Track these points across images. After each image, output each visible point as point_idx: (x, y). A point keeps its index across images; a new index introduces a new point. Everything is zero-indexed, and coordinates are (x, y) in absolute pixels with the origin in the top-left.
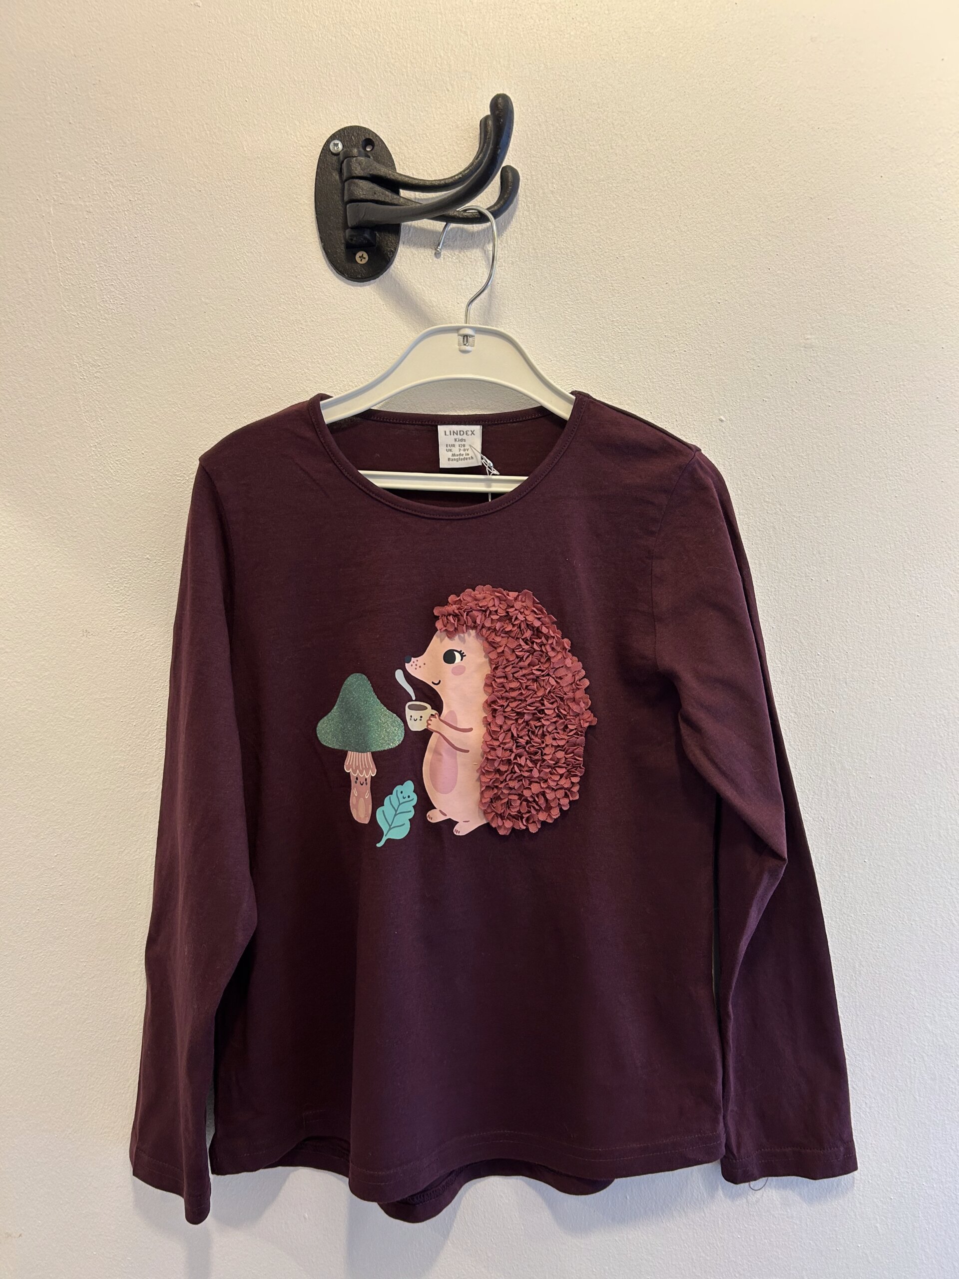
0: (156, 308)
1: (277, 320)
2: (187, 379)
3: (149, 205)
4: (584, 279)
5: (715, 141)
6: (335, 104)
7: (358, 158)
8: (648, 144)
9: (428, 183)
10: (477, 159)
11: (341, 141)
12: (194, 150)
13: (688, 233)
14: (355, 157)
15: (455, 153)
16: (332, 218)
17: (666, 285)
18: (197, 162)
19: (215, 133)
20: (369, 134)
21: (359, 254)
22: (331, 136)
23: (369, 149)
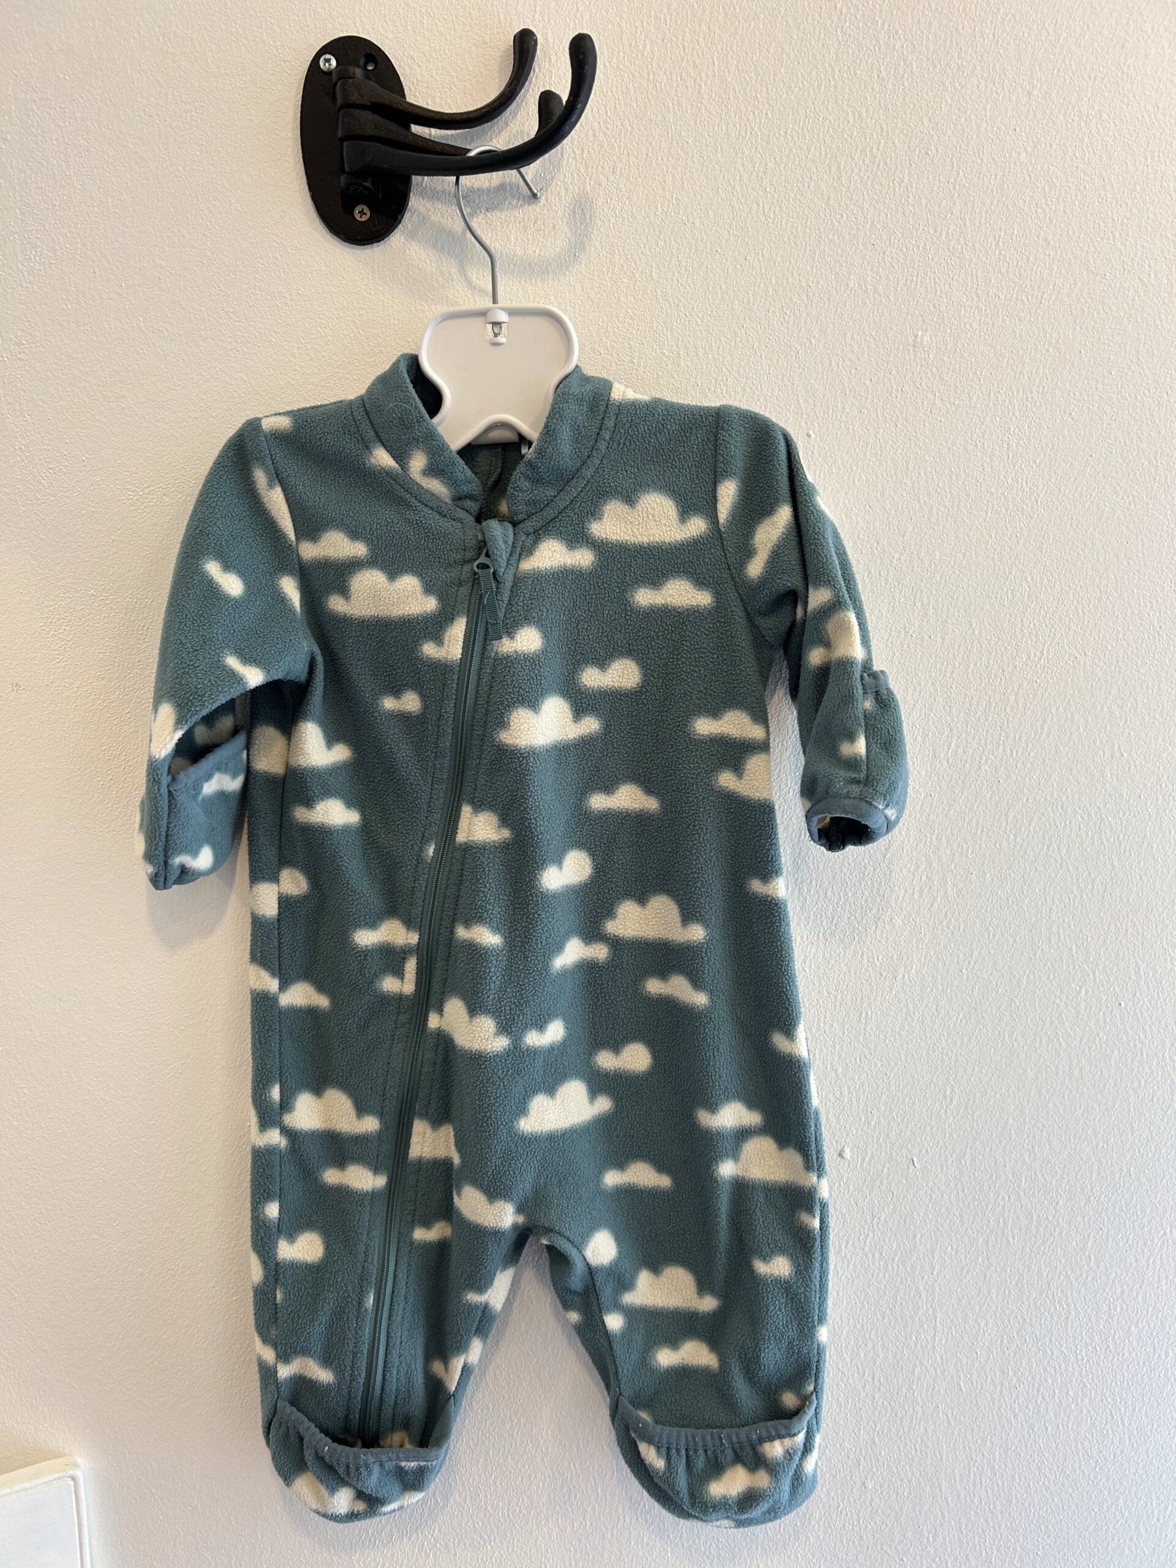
0: (97, 270)
1: (253, 291)
2: (139, 365)
3: (85, 133)
10: (509, 85)
11: (334, 56)
19: (169, 39)
20: (370, 48)
21: (359, 208)
22: (321, 49)
23: (370, 68)
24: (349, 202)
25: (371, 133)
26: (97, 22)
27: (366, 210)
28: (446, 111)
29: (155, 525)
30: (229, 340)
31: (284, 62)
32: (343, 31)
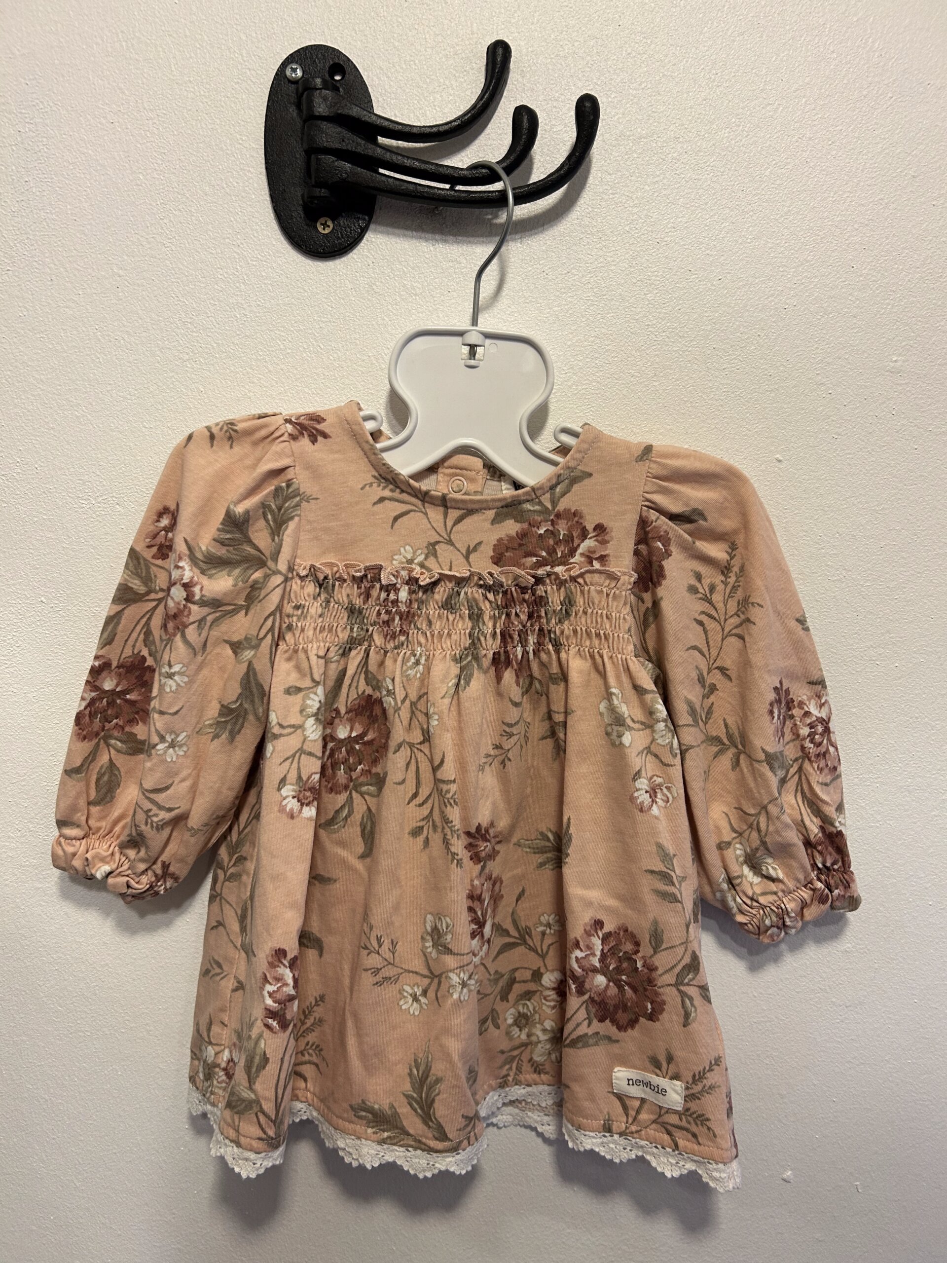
0: (54, 278)
1: (212, 302)
2: (94, 374)
3: (45, 139)
4: (613, 268)
5: (795, 92)
6: (294, 13)
7: (323, 91)
8: (708, 91)
9: (415, 130)
10: (481, 99)
11: (300, 65)
12: (105, 67)
13: (751, 213)
14: (317, 89)
15: (453, 89)
16: (287, 170)
17: (719, 282)
18: (109, 83)
19: (133, 45)
20: (338, 57)
21: (322, 220)
22: (287, 58)
23: (338, 78)
24: (313, 213)
25: (337, 146)
26: (59, 25)
27: (330, 223)
28: (415, 124)
29: (106, 534)
30: (186, 350)
31: (249, 69)
32: (310, 40)
